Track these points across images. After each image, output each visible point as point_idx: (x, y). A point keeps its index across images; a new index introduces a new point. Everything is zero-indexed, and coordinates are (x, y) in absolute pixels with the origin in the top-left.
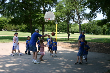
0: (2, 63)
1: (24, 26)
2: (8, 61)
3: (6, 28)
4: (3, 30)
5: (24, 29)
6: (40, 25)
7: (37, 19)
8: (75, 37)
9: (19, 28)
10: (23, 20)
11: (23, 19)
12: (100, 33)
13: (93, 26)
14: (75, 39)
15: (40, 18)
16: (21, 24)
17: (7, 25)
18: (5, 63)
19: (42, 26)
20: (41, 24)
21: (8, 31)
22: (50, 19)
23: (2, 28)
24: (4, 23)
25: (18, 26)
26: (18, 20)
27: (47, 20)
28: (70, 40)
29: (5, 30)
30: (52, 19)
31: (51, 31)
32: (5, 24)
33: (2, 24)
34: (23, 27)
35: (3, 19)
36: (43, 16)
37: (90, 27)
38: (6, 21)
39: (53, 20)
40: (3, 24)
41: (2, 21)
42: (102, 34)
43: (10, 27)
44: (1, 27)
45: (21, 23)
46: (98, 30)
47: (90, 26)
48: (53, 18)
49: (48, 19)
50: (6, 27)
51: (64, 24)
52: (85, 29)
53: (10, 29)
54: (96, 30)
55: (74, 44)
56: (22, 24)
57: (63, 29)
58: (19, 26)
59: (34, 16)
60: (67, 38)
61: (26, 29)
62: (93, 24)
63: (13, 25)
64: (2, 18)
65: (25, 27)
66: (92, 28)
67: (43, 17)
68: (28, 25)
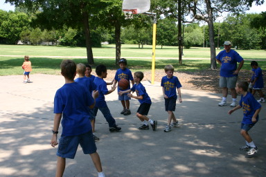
0: (12, 140)
1: (70, 32)
2: (30, 132)
3: (27, 37)
4: (20, 42)
5: (71, 39)
6: (110, 29)
7: (101, 12)
8: (195, 56)
9: (58, 38)
10: (65, 15)
11: (67, 14)
12: (253, 47)
13: (236, 29)
14: (197, 61)
15: (111, 10)
16: (62, 28)
17: (29, 32)
18: (20, 139)
19: (114, 30)
20: (113, 25)
21: (32, 44)
22: (139, 11)
23: (18, 39)
24: (21, 26)
25: (55, 33)
26: (54, 17)
27: (130, 13)
28: (184, 65)
29: (25, 43)
30: (143, 11)
31: (135, 43)
32: (25, 27)
33: (18, 29)
34: (67, 35)
35: (19, 17)
36: (117, 5)
37: (230, 31)
38: (25, 22)
39: (145, 13)
40: (20, 29)
41: (16, 22)
42: (258, 49)
43: (38, 36)
44: (16, 35)
45: (62, 24)
46: (248, 39)
47: (230, 28)
48: (147, 9)
49: (132, 11)
50: (28, 35)
51: (167, 26)
52: (217, 35)
53: (38, 41)
54: (245, 38)
55: (198, 75)
56: (65, 27)
57: (164, 38)
58: (57, 31)
59: (95, 5)
60: (178, 59)
61: (75, 38)
62: (236, 24)
63: (42, 30)
64: (16, 13)
65: (73, 34)
66: (233, 33)
67: (116, 7)
68: (79, 28)
